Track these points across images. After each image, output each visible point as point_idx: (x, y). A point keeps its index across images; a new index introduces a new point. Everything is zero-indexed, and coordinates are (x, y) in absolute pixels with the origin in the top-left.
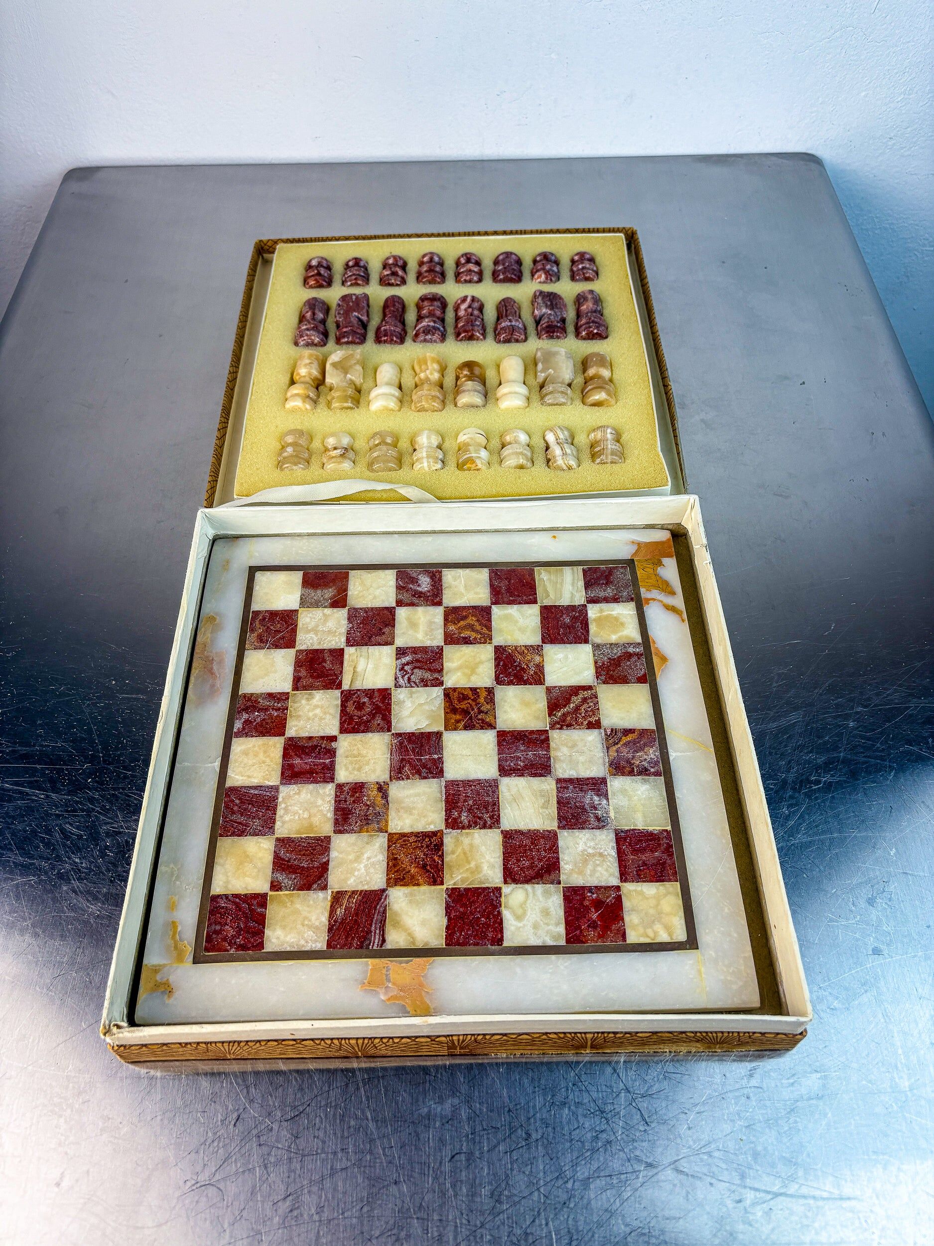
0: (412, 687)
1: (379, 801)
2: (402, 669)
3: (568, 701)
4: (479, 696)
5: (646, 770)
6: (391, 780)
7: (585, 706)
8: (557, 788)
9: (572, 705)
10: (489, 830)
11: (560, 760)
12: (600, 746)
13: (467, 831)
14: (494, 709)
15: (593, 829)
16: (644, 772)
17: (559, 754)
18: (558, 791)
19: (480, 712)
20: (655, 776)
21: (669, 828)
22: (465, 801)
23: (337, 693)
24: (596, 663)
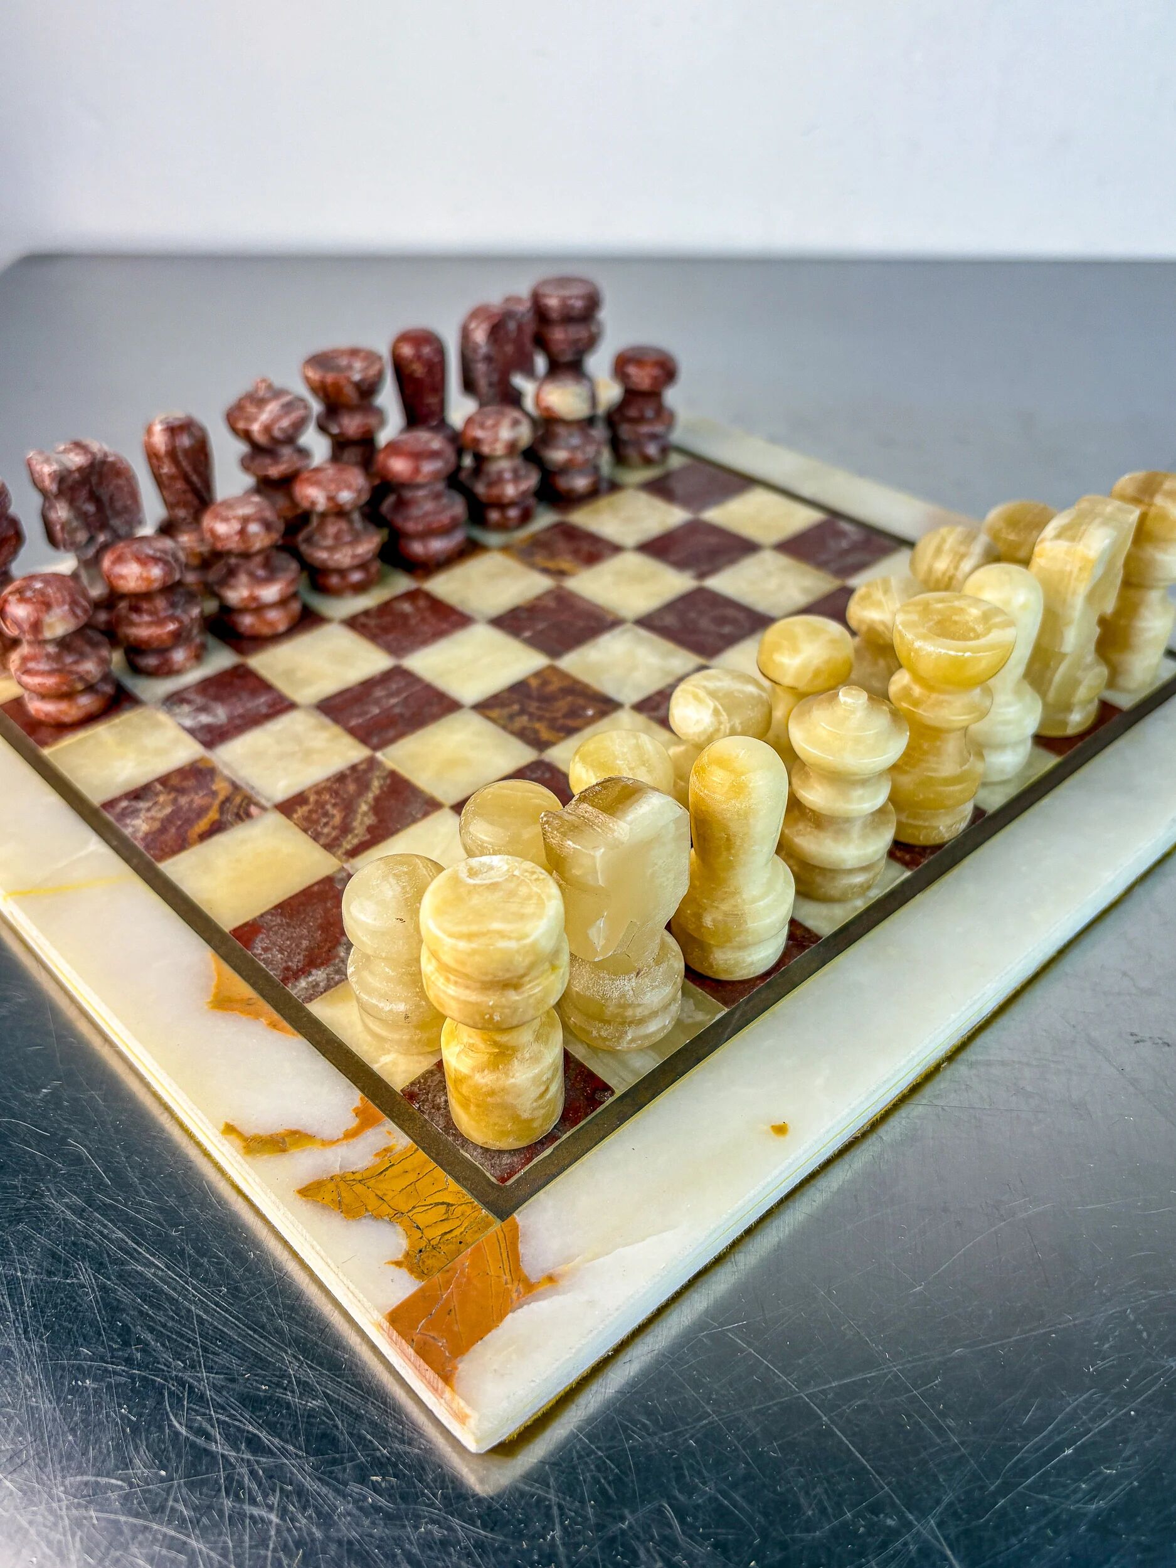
1: (548, 564)
3: (377, 808)
4: (552, 728)
5: (137, 798)
6: (558, 585)
7: (337, 820)
8: (286, 698)
9: (364, 808)
10: (354, 613)
11: (314, 730)
13: (386, 598)
14: (505, 728)
16: (139, 794)
17: (323, 735)
18: (281, 696)
19: (523, 712)
20: (114, 799)
21: (46, 752)
22: (422, 619)
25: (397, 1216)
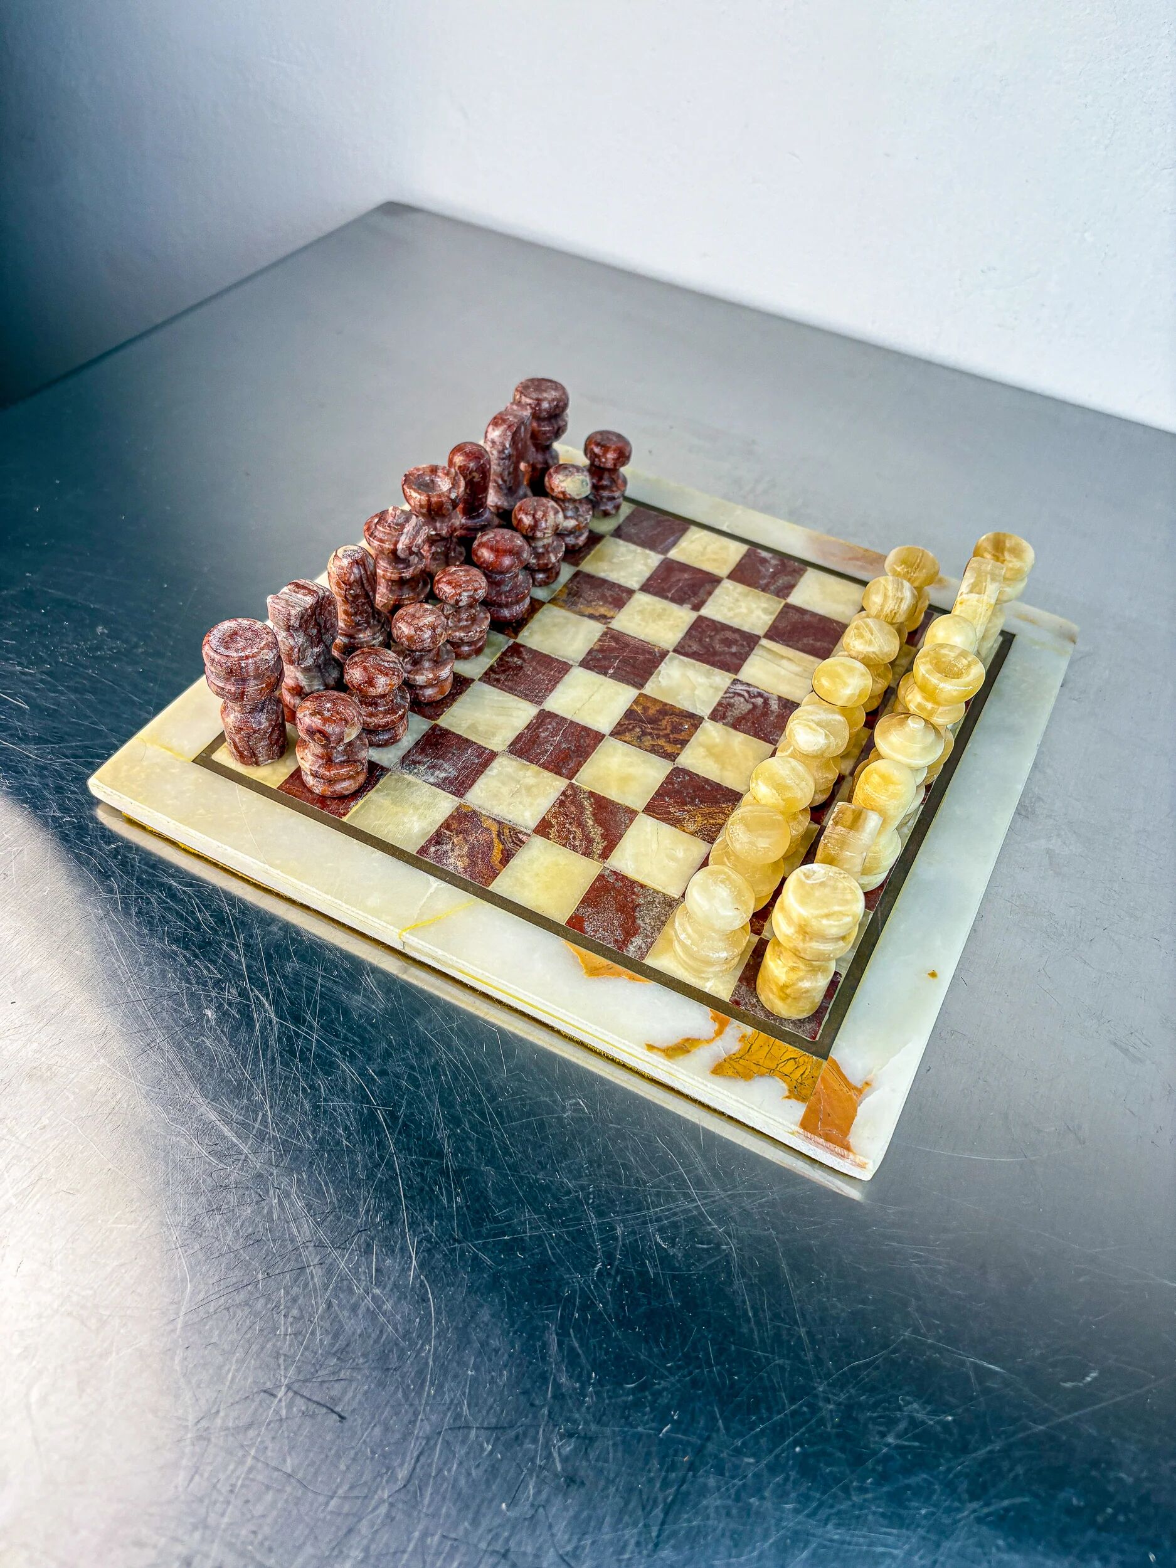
0: (726, 693)
1: (590, 611)
2: (760, 695)
3: (599, 822)
4: (669, 742)
5: (438, 843)
6: (608, 628)
7: (579, 834)
8: (486, 749)
9: (590, 822)
10: (484, 671)
11: (521, 770)
12: (510, 817)
13: (498, 655)
14: (640, 747)
15: (409, 752)
16: (437, 839)
17: (529, 773)
18: (480, 747)
19: (644, 733)
20: (423, 847)
21: (345, 819)
22: (534, 669)
23: (761, 633)
24: (642, 886)
25: (771, 1072)
